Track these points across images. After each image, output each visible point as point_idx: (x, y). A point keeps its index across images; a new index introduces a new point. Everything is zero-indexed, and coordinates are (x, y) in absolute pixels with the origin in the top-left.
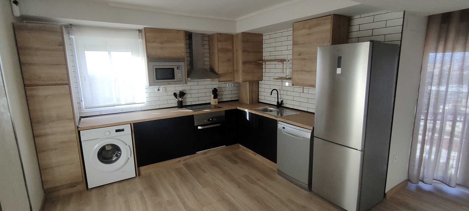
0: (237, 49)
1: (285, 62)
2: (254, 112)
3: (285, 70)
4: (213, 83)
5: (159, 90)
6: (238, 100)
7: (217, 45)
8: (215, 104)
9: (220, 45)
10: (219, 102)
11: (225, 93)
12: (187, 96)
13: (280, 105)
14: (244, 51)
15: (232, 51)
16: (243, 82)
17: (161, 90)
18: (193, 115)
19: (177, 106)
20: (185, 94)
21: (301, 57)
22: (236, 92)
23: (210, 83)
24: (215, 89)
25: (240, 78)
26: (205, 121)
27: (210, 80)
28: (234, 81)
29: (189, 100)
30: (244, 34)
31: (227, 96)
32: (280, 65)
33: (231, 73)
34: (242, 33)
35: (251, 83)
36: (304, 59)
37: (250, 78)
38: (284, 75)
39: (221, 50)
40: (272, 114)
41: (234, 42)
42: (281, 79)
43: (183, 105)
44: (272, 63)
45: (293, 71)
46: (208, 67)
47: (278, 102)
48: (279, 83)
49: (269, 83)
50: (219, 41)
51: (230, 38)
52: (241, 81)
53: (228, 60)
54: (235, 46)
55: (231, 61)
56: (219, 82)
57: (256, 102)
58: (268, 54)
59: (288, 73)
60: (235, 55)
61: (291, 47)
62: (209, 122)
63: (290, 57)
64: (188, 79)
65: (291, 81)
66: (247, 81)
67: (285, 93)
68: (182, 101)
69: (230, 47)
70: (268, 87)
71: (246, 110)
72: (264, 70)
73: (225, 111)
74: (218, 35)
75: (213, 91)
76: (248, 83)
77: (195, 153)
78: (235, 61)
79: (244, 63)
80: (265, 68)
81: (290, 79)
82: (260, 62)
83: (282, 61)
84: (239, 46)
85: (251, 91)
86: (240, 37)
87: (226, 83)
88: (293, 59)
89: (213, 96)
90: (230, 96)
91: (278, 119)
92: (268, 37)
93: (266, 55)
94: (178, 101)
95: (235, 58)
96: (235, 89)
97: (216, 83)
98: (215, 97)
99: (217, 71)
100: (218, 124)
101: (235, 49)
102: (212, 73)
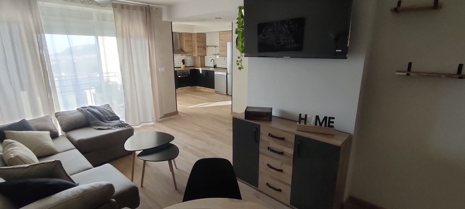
0: (194, 41)
1: (217, 47)
2: (204, 69)
3: (217, 50)
4: (182, 57)
6: (194, 66)
7: (184, 39)
9: (187, 38)
10: (185, 66)
11: (187, 62)
13: (215, 67)
14: (198, 41)
16: (198, 56)
18: (176, 71)
21: (223, 45)
22: (192, 62)
23: (180, 57)
24: (183, 59)
25: (196, 54)
27: (180, 55)
28: (193, 56)
31: (188, 64)
32: (214, 48)
33: (191, 52)
34: (197, 33)
35: (201, 56)
36: (224, 46)
37: (201, 54)
38: (216, 53)
39: (187, 41)
40: (212, 69)
41: (193, 37)
42: (215, 54)
44: (211, 47)
45: (220, 51)
46: (179, 49)
47: (214, 65)
48: (214, 56)
49: (210, 57)
50: (186, 36)
51: (190, 35)
52: (197, 56)
53: (190, 46)
54: (193, 39)
55: (191, 46)
56: (186, 56)
57: (203, 66)
58: (209, 43)
59: (218, 52)
60: (193, 43)
61: (219, 41)
62: (183, 74)
63: (219, 45)
65: (219, 55)
66: (199, 56)
67: (217, 61)
69: (191, 40)
70: (209, 59)
71: (200, 69)
72: (207, 51)
73: (189, 70)
74: (185, 34)
76: (199, 57)
77: (178, 88)
79: (198, 47)
80: (208, 50)
81: (219, 54)
82: (205, 47)
83: (215, 46)
84: (195, 39)
85: (201, 61)
86: (196, 35)
87: (189, 57)
88: (219, 46)
90: (190, 64)
91: (214, 70)
92: (209, 35)
93: (208, 44)
95: (193, 45)
96: (192, 60)
97: (184, 57)
98: (183, 64)
99: (185, 50)
100: (188, 76)
101: (193, 40)
102: (181, 51)
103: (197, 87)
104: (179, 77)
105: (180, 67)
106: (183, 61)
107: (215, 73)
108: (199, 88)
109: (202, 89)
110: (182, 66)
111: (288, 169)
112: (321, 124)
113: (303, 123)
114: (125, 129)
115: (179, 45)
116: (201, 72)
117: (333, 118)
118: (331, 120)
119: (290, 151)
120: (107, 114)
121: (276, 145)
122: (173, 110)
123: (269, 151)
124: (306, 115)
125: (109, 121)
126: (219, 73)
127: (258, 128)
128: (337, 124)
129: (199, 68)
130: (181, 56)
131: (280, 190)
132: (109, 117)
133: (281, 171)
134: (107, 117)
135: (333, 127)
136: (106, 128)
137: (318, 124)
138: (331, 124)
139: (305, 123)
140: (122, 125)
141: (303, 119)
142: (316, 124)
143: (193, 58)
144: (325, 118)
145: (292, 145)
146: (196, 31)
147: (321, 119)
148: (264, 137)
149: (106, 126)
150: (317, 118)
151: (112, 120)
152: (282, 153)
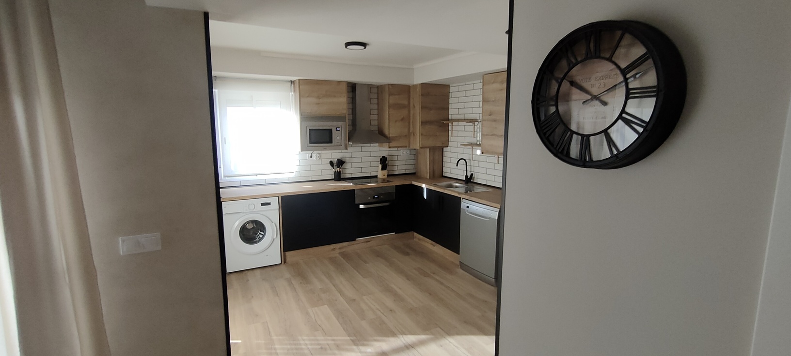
0: (414, 106)
1: (476, 123)
2: (432, 188)
3: (476, 133)
4: (382, 149)
5: (311, 157)
6: (414, 174)
7: (389, 100)
8: (384, 177)
9: (393, 100)
10: (388, 176)
11: (397, 163)
12: (347, 166)
13: (469, 180)
14: (423, 108)
15: (408, 107)
16: (421, 148)
17: (314, 158)
18: (354, 190)
19: (333, 178)
20: (344, 162)
21: (492, 117)
22: (412, 162)
23: (377, 148)
24: (384, 157)
25: (417, 143)
26: (369, 198)
27: (377, 144)
28: (409, 147)
29: (349, 171)
30: (424, 85)
31: (400, 168)
32: (470, 127)
33: (406, 136)
34: (422, 84)
35: (433, 149)
37: (431, 142)
38: (474, 140)
39: (393, 106)
40: (457, 190)
41: (411, 97)
42: (472, 145)
43: (341, 177)
44: (460, 123)
45: (483, 135)
46: (376, 128)
47: (467, 176)
48: (468, 150)
49: (456, 150)
50: (391, 94)
51: (405, 90)
52: (418, 148)
53: (402, 120)
54: (411, 100)
55: (407, 120)
56: (390, 147)
57: (438, 175)
58: (456, 111)
60: (412, 112)
61: (480, 104)
62: (374, 200)
63: (481, 117)
64: (349, 143)
65: (480, 148)
66: (426, 147)
67: (476, 164)
68: (340, 171)
69: (406, 103)
70: (454, 155)
71: (424, 186)
72: (450, 132)
73: (396, 186)
74: (390, 87)
75: (381, 160)
76: (428, 150)
77: (355, 240)
78: (411, 121)
79: (423, 123)
80: (452, 131)
81: (480, 145)
82: (445, 122)
83: (473, 121)
84: (416, 101)
85: (432, 162)
86: (418, 90)
87: (399, 149)
88: (483, 120)
89: (380, 166)
90: (404, 167)
91: (462, 196)
92: (456, 89)
93: (453, 113)
94: (335, 172)
95: (411, 117)
96: (412, 157)
97: (384, 150)
98: (383, 168)
99: (386, 132)
100: (384, 205)
101: (411, 105)
102: (379, 135)
103: (415, 233)
104: (361, 206)
105: (376, 177)
106: (384, 161)
107: (464, 204)
108: (419, 239)
109: (428, 244)
110: (381, 174)
115: (375, 117)
116: (424, 198)
126: (474, 208)
129: (424, 180)
130: (379, 146)
146: (419, 79)
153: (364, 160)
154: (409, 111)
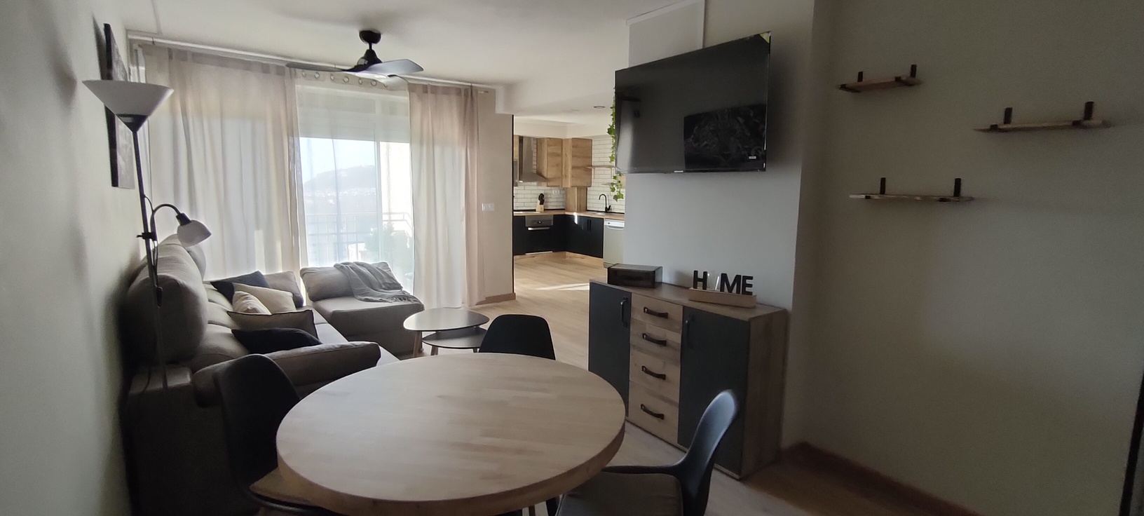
0: (566, 154)
2: (582, 215)
4: (540, 188)
6: (564, 209)
7: (546, 150)
8: (541, 211)
9: (551, 149)
10: (545, 210)
11: (550, 200)
13: (608, 210)
14: (573, 156)
15: (560, 155)
16: (572, 187)
18: (524, 217)
22: (560, 200)
23: (536, 188)
24: (542, 194)
25: (568, 183)
26: (534, 224)
27: (535, 183)
28: (562, 187)
30: (574, 140)
31: (552, 204)
33: (559, 178)
34: (573, 138)
35: (579, 188)
37: (579, 183)
39: (551, 155)
40: (599, 215)
41: (564, 147)
42: (610, 184)
44: (600, 168)
46: (535, 171)
47: (606, 208)
49: (598, 189)
50: (548, 145)
51: (559, 142)
52: (570, 187)
53: (557, 165)
54: (564, 150)
55: (559, 166)
56: (547, 187)
57: (583, 209)
58: (597, 160)
60: (564, 158)
62: (539, 225)
64: (520, 181)
66: (576, 186)
69: (560, 152)
70: (597, 193)
71: (576, 215)
72: (593, 176)
73: (553, 216)
74: (547, 140)
75: (539, 197)
76: (576, 189)
77: (524, 254)
78: (563, 166)
79: (574, 168)
80: (594, 174)
82: (590, 168)
83: (610, 167)
84: (568, 151)
85: (579, 198)
86: (570, 142)
87: (554, 188)
89: (539, 201)
90: (556, 204)
91: (605, 218)
92: (598, 143)
93: (595, 161)
95: (564, 163)
96: (562, 196)
97: (542, 188)
98: (542, 203)
99: (545, 175)
100: (548, 228)
101: (564, 153)
102: (539, 176)
103: (568, 253)
104: (530, 229)
105: (535, 210)
106: (542, 198)
107: (606, 223)
108: (570, 257)
109: (578, 257)
110: (539, 209)
111: (674, 373)
112: (730, 289)
113: (700, 288)
114: (410, 303)
115: (535, 163)
116: (576, 222)
117: (751, 278)
118: (748, 282)
119: (675, 338)
120: (382, 278)
121: (655, 329)
122: (506, 291)
123: (644, 340)
124: (705, 273)
125: (385, 289)
126: (613, 223)
127: (628, 301)
128: (757, 288)
129: (573, 212)
130: (538, 185)
131: (661, 416)
132: (385, 284)
133: (663, 377)
134: (381, 282)
135: (750, 293)
136: (378, 299)
137: (726, 290)
138: (748, 289)
139: (705, 287)
140: (405, 297)
141: (700, 280)
142: (722, 289)
143: (563, 192)
144: (738, 278)
145: (679, 327)
146: (570, 135)
147: (731, 280)
148: (637, 315)
149: (379, 297)
150: (724, 277)
151: (389, 289)
152: (663, 343)
153: (526, 196)
154: (562, 159)
